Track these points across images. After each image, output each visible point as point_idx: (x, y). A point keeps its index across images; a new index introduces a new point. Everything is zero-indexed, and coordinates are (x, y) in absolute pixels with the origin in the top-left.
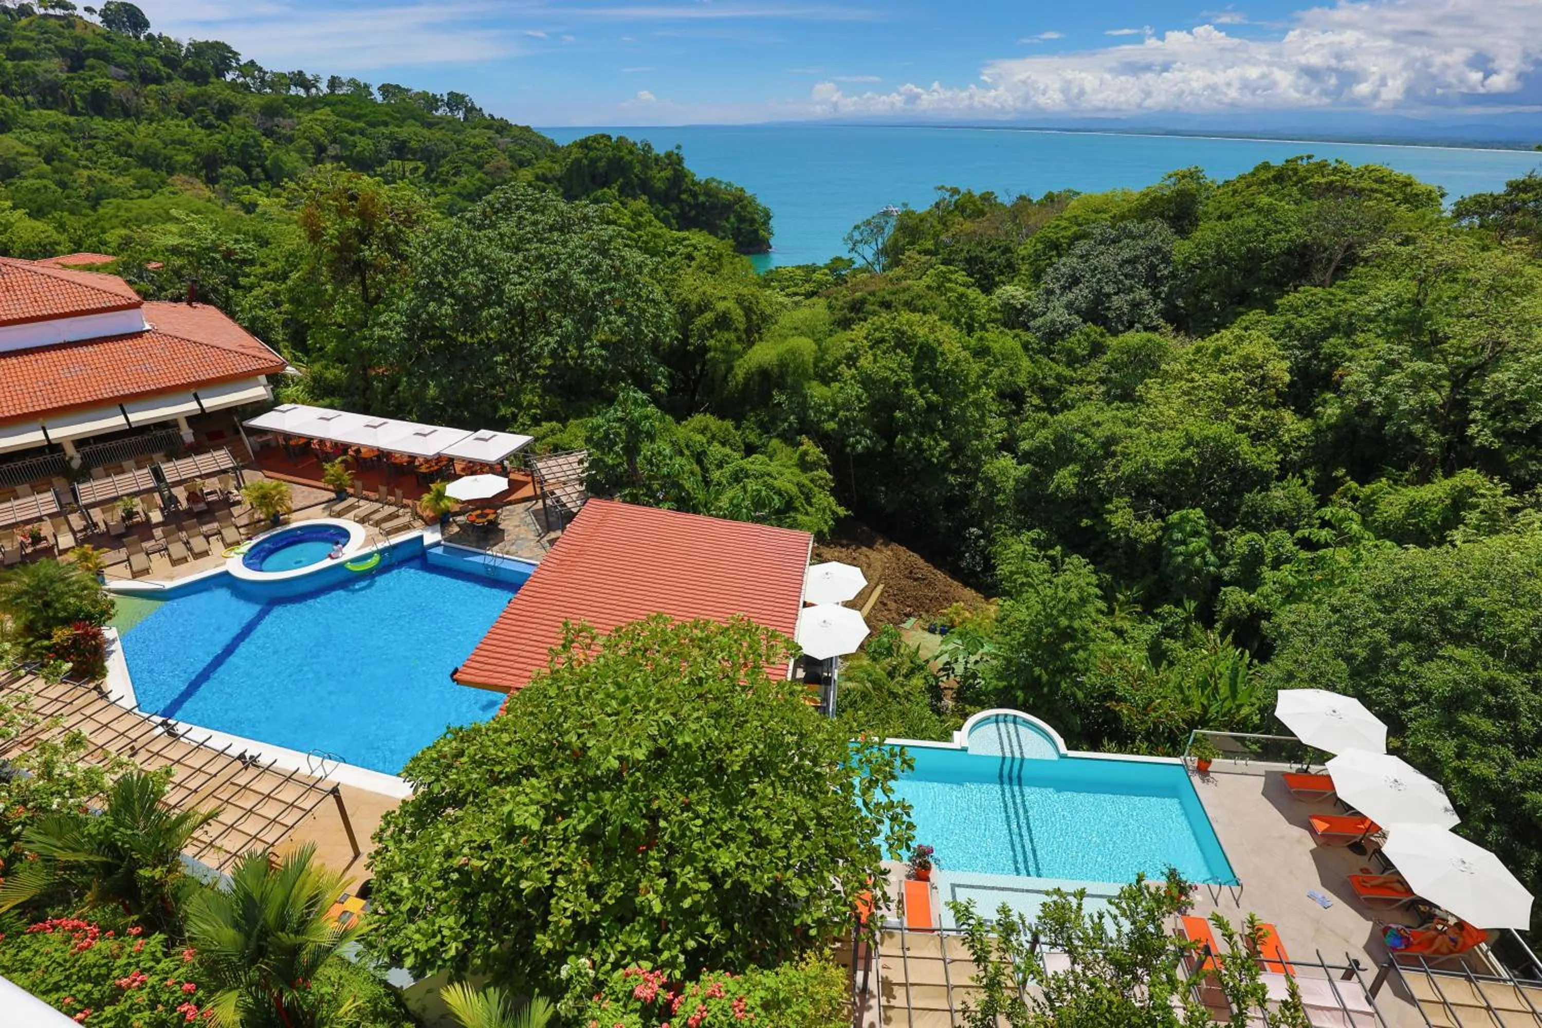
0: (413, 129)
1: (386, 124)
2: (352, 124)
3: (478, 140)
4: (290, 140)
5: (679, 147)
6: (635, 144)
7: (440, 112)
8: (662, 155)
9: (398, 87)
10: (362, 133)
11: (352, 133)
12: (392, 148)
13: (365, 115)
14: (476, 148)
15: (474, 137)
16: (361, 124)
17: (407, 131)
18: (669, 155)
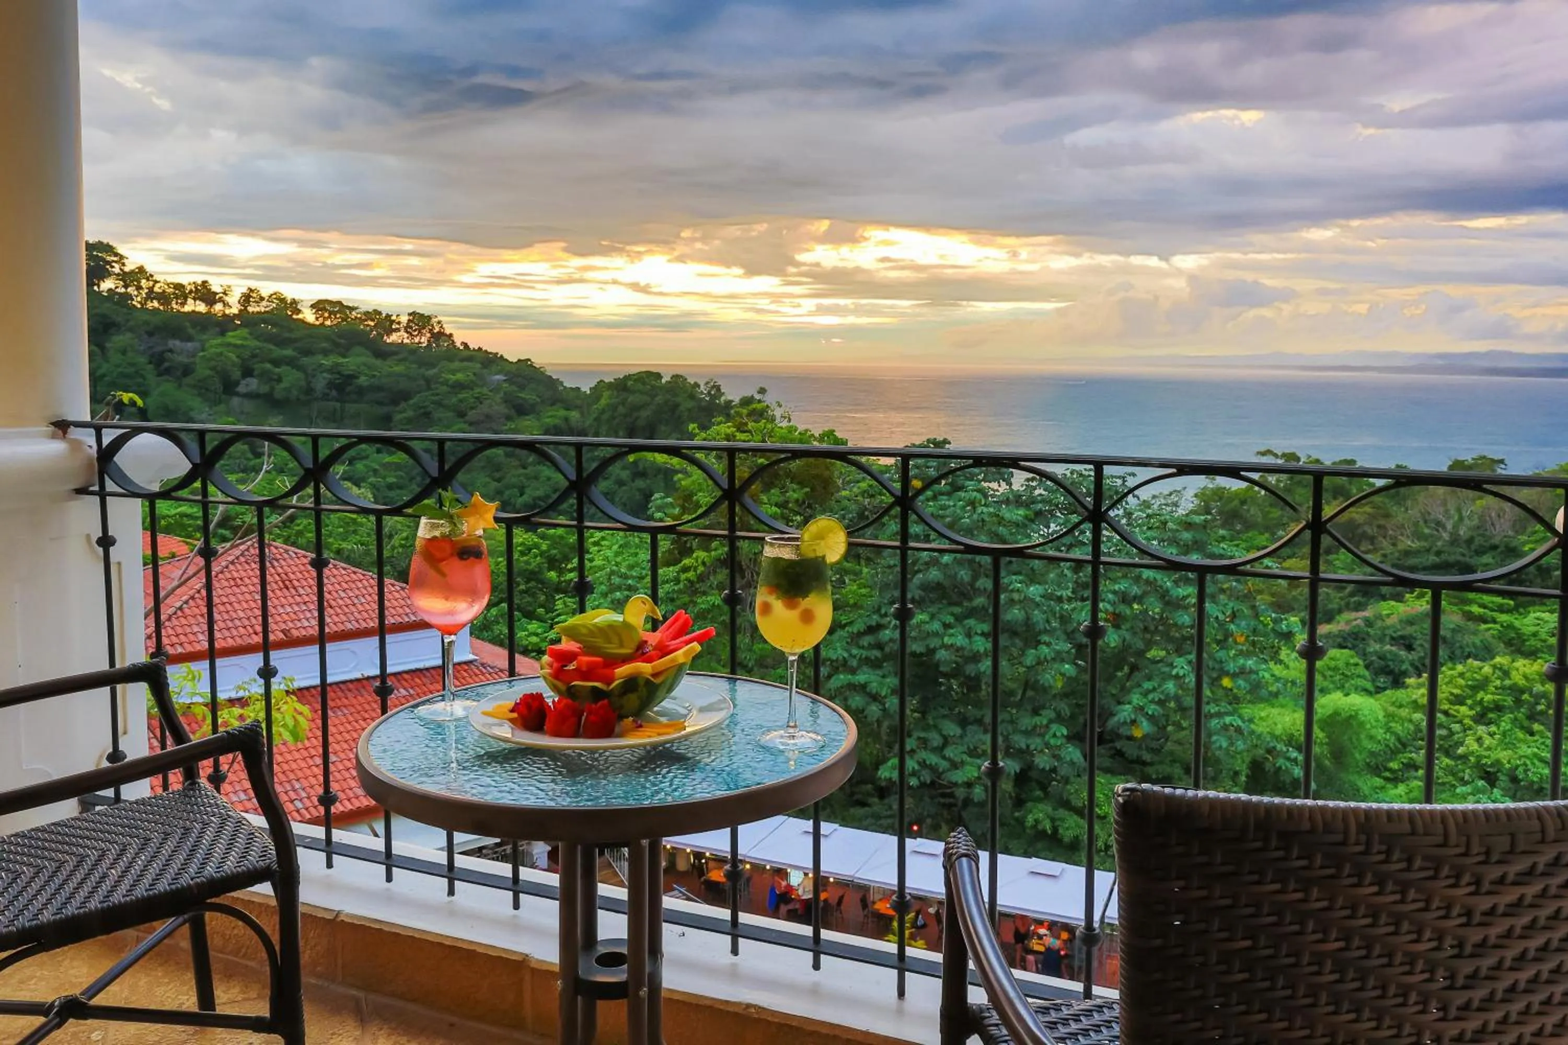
0: (363, 359)
1: (326, 353)
2: (278, 352)
3: (460, 376)
4: (187, 371)
5: (762, 391)
6: (697, 385)
7: (394, 338)
8: (736, 400)
9: (339, 303)
10: (291, 362)
11: (276, 363)
12: (331, 385)
13: (295, 340)
14: (459, 386)
15: (454, 372)
16: (288, 352)
17: (355, 361)
18: (747, 401)
